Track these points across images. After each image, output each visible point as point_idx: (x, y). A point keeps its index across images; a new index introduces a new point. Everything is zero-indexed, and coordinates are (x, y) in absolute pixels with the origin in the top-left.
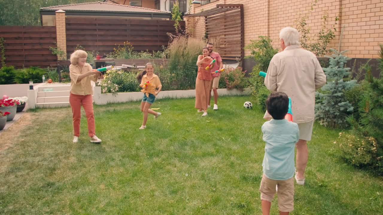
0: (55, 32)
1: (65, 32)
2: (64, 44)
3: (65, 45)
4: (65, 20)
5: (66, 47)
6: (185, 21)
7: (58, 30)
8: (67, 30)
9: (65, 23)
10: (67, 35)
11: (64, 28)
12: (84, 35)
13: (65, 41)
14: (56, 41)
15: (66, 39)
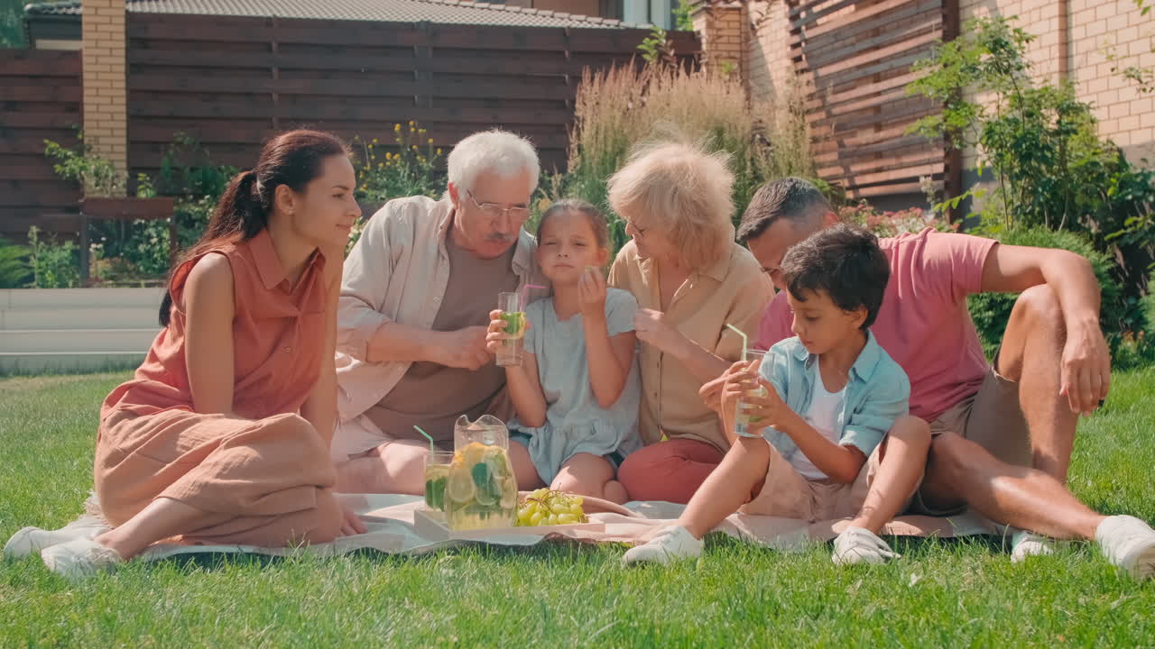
0: (76, 79)
1: (123, 77)
2: (116, 133)
3: (124, 141)
4: (122, 20)
5: (124, 149)
6: (699, 33)
7: (87, 68)
8: (133, 68)
9: (123, 37)
10: (133, 94)
11: (120, 60)
12: (212, 96)
13: (121, 123)
14: (82, 122)
15: (128, 113)
